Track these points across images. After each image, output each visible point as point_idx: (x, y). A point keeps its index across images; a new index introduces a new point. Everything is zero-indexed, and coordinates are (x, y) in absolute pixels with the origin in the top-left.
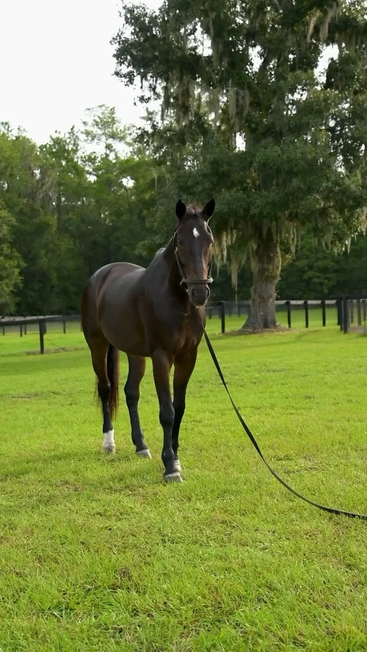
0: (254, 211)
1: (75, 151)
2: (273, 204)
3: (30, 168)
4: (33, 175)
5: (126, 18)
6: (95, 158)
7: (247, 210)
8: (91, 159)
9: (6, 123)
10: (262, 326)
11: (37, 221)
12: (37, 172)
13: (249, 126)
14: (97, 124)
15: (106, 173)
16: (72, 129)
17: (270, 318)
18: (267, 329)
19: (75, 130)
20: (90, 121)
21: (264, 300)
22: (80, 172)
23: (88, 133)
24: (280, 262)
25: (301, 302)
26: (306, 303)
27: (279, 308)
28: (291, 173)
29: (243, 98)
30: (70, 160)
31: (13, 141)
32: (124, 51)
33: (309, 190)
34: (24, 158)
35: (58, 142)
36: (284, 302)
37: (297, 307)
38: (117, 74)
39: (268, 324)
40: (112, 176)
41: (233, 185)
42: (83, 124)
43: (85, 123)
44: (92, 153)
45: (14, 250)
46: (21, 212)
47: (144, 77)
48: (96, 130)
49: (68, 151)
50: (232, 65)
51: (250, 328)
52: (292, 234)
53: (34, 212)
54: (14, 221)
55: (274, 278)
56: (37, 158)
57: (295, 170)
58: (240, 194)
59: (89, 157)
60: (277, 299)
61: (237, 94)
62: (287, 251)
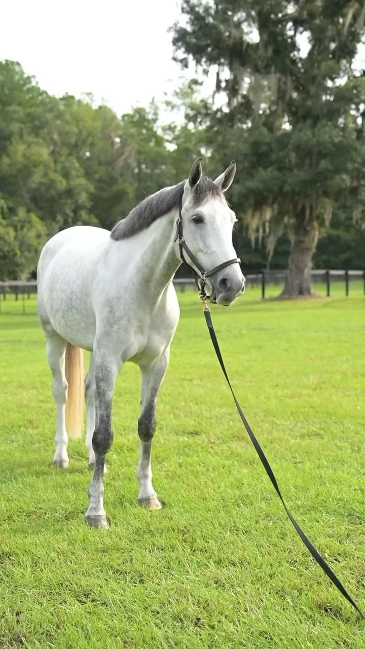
0: (287, 188)
1: (155, 120)
2: (304, 182)
3: (110, 138)
4: (113, 143)
5: (183, 9)
6: (175, 127)
7: (281, 188)
8: (171, 129)
9: (90, 94)
10: (297, 292)
11: (115, 188)
12: (118, 140)
13: (290, 110)
14: (177, 94)
15: (185, 142)
16: (153, 99)
17: (305, 286)
18: (302, 297)
19: (155, 100)
20: (171, 93)
21: (300, 270)
22: (159, 141)
23: (168, 103)
24: (316, 235)
25: (341, 272)
26: (346, 274)
27: (315, 278)
28: (322, 155)
29: (285, 83)
30: (150, 130)
31: (96, 111)
32: (181, 38)
33: (337, 171)
34: (105, 128)
35: (140, 111)
36: (323, 272)
37: (338, 278)
38: (175, 59)
39: (302, 292)
40: (190, 145)
41: (271, 164)
42: (164, 95)
43: (165, 94)
44: (172, 123)
45: (92, 216)
46: (101, 180)
47: (198, 62)
48: (177, 101)
49: (148, 121)
50: (277, 52)
51: (287, 295)
52: (328, 210)
53: (112, 181)
54: (92, 189)
55: (309, 249)
56: (118, 127)
57: (324, 152)
58: (276, 173)
59: (170, 126)
60: (313, 269)
61: (280, 80)
62: (322, 224)
